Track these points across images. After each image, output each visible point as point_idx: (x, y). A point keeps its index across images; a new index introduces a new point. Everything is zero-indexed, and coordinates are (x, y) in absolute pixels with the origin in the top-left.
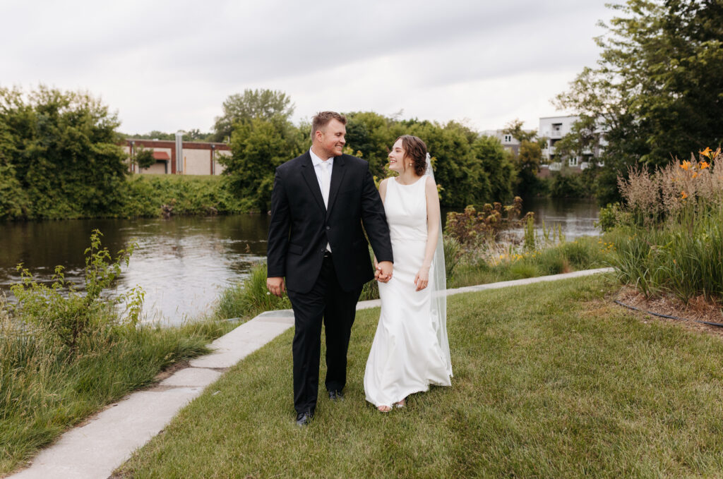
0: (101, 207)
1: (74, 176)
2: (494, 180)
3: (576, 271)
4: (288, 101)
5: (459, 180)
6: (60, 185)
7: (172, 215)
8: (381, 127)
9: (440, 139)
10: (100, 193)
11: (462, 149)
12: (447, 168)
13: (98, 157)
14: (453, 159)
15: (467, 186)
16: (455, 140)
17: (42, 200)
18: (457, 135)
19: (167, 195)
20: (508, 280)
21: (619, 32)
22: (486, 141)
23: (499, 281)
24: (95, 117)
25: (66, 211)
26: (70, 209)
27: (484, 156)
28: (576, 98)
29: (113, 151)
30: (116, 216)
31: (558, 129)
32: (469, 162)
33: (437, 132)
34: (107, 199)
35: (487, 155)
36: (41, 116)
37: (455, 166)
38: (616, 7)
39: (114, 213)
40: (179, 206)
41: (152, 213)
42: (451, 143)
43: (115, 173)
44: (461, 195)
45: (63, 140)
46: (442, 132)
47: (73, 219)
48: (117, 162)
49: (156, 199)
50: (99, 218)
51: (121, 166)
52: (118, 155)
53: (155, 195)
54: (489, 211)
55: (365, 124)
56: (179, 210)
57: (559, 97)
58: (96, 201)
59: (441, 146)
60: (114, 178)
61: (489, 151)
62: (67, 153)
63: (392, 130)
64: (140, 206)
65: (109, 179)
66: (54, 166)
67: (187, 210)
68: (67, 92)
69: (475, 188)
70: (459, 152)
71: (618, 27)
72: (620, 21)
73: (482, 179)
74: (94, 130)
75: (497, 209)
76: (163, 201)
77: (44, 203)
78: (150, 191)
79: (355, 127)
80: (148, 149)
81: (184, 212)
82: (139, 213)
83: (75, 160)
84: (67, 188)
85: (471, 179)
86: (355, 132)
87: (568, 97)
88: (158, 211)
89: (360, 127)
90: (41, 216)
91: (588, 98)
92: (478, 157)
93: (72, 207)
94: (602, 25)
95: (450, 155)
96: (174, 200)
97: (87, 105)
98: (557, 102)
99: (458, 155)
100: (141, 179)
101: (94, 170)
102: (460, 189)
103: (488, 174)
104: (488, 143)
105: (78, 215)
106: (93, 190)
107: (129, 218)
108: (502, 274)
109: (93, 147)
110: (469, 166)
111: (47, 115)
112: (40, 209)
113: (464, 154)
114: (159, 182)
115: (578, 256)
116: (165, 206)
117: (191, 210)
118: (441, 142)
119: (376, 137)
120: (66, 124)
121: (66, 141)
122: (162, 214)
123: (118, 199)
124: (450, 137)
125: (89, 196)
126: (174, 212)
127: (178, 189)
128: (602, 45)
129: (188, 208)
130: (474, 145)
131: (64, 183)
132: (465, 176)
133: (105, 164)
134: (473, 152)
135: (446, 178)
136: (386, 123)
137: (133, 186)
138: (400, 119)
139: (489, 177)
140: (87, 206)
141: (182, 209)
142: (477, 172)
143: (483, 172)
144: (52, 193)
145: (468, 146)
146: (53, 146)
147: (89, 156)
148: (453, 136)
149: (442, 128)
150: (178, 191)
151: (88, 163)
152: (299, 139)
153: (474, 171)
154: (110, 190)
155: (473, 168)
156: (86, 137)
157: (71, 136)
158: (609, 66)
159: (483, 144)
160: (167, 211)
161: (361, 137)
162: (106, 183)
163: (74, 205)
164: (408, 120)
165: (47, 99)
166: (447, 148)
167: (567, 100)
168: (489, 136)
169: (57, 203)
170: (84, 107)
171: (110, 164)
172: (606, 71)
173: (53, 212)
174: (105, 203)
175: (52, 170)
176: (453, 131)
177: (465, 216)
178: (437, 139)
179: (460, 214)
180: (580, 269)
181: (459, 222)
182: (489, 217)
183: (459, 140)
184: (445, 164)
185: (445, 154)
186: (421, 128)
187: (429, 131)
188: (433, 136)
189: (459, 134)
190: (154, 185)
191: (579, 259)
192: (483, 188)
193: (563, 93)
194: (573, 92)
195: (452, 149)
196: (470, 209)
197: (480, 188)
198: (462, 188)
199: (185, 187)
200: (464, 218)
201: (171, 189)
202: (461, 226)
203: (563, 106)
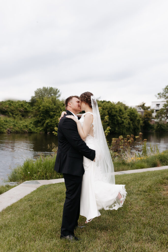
2: (134, 124)
3: (162, 166)
4: (59, 92)
5: (121, 124)
7: (11, 132)
9: (114, 108)
11: (122, 112)
12: (116, 119)
14: (119, 116)
15: (123, 126)
16: (120, 108)
18: (120, 107)
19: (9, 125)
20: (134, 169)
22: (131, 110)
23: (130, 170)
27: (130, 115)
28: (165, 94)
31: (158, 106)
32: (125, 117)
33: (113, 105)
35: (131, 115)
37: (119, 118)
40: (14, 129)
41: (3, 131)
42: (118, 110)
44: (121, 130)
46: (115, 105)
49: (5, 126)
53: (5, 125)
54: (129, 138)
56: (14, 131)
57: (159, 94)
59: (114, 111)
61: (132, 113)
67: (17, 131)
69: (127, 127)
70: (121, 113)
73: (129, 124)
75: (132, 137)
76: (8, 127)
78: (3, 123)
81: (15, 131)
85: (125, 123)
87: (162, 94)
88: (5, 131)
92: (128, 115)
95: (117, 114)
96: (12, 127)
98: (158, 96)
99: (121, 114)
102: (121, 127)
103: (131, 122)
104: (132, 110)
108: (132, 167)
110: (125, 119)
113: (123, 114)
114: (7, 120)
115: (164, 159)
116: (8, 129)
117: (18, 131)
118: (114, 109)
122: (7, 132)
124: (118, 108)
126: (11, 131)
127: (14, 123)
129: (17, 130)
130: (127, 111)
132: (123, 122)
134: (126, 113)
138: (100, 100)
139: (132, 123)
141: (15, 130)
142: (127, 121)
143: (130, 121)
145: (125, 111)
148: (119, 107)
150: (14, 124)
152: (61, 106)
153: (126, 120)
155: (126, 119)
159: (130, 111)
160: (9, 131)
164: (103, 100)
166: (116, 111)
167: (162, 95)
168: (133, 108)
176: (119, 105)
177: (119, 140)
178: (113, 108)
179: (117, 139)
180: (164, 165)
181: (116, 142)
182: (129, 141)
183: (121, 109)
184: (115, 117)
185: (116, 114)
186: (107, 104)
187: (110, 105)
188: (112, 107)
189: (121, 107)
190: (5, 121)
191: (164, 161)
192: (130, 127)
193: (160, 93)
194: (164, 92)
195: (118, 112)
196: (121, 137)
197: (128, 127)
198: (122, 127)
199: (16, 122)
200: (118, 140)
201: (11, 123)
202: (117, 144)
203: (160, 98)
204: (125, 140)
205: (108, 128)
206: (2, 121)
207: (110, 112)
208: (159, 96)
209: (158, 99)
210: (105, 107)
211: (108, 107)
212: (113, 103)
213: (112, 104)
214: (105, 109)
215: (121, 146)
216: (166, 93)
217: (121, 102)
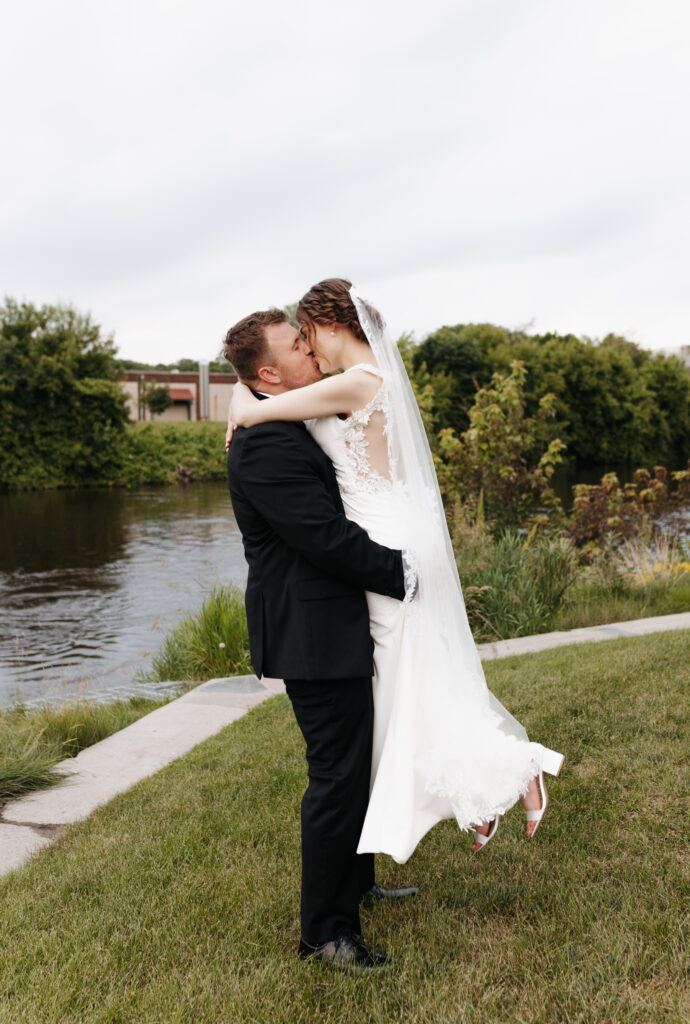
0: (89, 471)
1: (51, 427)
2: (674, 421)
5: (620, 423)
6: (32, 440)
7: (192, 480)
8: (500, 347)
9: (591, 361)
10: (88, 451)
11: (624, 376)
12: (600, 405)
13: (86, 399)
14: (610, 391)
15: (632, 433)
16: (614, 362)
17: (8, 461)
18: (616, 355)
19: (185, 452)
20: (663, 614)
22: (662, 363)
24: (82, 342)
25: (41, 478)
26: (46, 474)
27: (659, 386)
29: (106, 390)
30: (111, 483)
32: (636, 396)
33: (585, 350)
34: (98, 459)
35: (663, 385)
36: (7, 342)
37: (614, 402)
39: (108, 479)
40: (203, 467)
41: (163, 478)
42: (607, 366)
43: (109, 421)
44: (623, 446)
45: (36, 376)
46: (593, 351)
47: (51, 489)
48: (112, 406)
49: (167, 458)
50: (88, 486)
51: (118, 412)
52: (112, 395)
53: (167, 452)
54: (643, 482)
55: (475, 342)
56: (202, 473)
58: (82, 463)
59: (592, 373)
60: (107, 428)
61: (666, 378)
62: (41, 394)
63: (517, 349)
64: (145, 469)
65: (101, 431)
66: (23, 412)
67: (214, 474)
68: (45, 307)
69: (645, 435)
70: (620, 380)
73: (655, 421)
74: (81, 361)
75: (661, 479)
76: (179, 461)
77: (10, 466)
78: (159, 447)
79: (460, 347)
80: (162, 385)
81: (209, 476)
82: (143, 478)
83: (52, 404)
84: (42, 444)
85: (639, 421)
86: (460, 355)
88: (171, 476)
90: (7, 484)
92: (650, 388)
93: (49, 472)
95: (605, 386)
96: (195, 459)
97: (70, 324)
99: (618, 386)
100: (149, 428)
101: (79, 418)
102: (621, 437)
103: (664, 414)
104: (666, 366)
105: (56, 483)
106: (78, 447)
107: (129, 486)
108: (653, 602)
109: (79, 385)
110: (636, 402)
111: (15, 340)
112: (5, 475)
113: (627, 383)
114: (173, 434)
116: (182, 468)
117: (219, 473)
118: (592, 365)
120: (41, 352)
121: (40, 377)
122: (177, 479)
123: (114, 459)
124: (605, 359)
125: (73, 456)
126: (194, 476)
127: (201, 442)
129: (215, 470)
130: (644, 369)
131: (38, 436)
132: (629, 416)
133: (94, 409)
134: (642, 380)
135: (600, 420)
136: (507, 341)
137: (135, 441)
138: (531, 332)
139: (667, 418)
140: (70, 469)
141: (206, 472)
142: (648, 410)
143: (657, 411)
144: (21, 451)
145: (634, 372)
146: (23, 384)
147: (73, 398)
148: (611, 356)
149: (596, 344)
150: (201, 446)
151: (72, 407)
153: (644, 408)
154: (101, 447)
155: (641, 404)
156: (68, 370)
157: (48, 369)
159: (657, 368)
160: (184, 474)
161: (469, 362)
162: (96, 436)
163: (52, 469)
164: (543, 334)
165: (16, 317)
166: (600, 375)
168: (667, 355)
169: (28, 466)
170: (66, 327)
171: (101, 408)
173: (22, 478)
174: (95, 464)
175: (22, 419)
176: (610, 349)
177: (602, 490)
178: (586, 362)
179: (595, 487)
181: (592, 500)
182: (643, 493)
183: (620, 363)
184: (597, 399)
185: (598, 385)
186: (561, 345)
187: (574, 351)
188: (580, 357)
189: (620, 353)
190: (167, 438)
192: (658, 435)
195: (608, 376)
196: (610, 479)
197: (653, 435)
198: (625, 436)
199: (211, 440)
200: (600, 494)
201: (191, 443)
202: (596, 508)
204: (630, 488)
205: (556, 445)
206: (157, 438)
207: (574, 378)
210: (554, 360)
211: (565, 358)
212: (585, 342)
213: (583, 346)
214: (552, 367)
215: (612, 516)
217: (618, 333)
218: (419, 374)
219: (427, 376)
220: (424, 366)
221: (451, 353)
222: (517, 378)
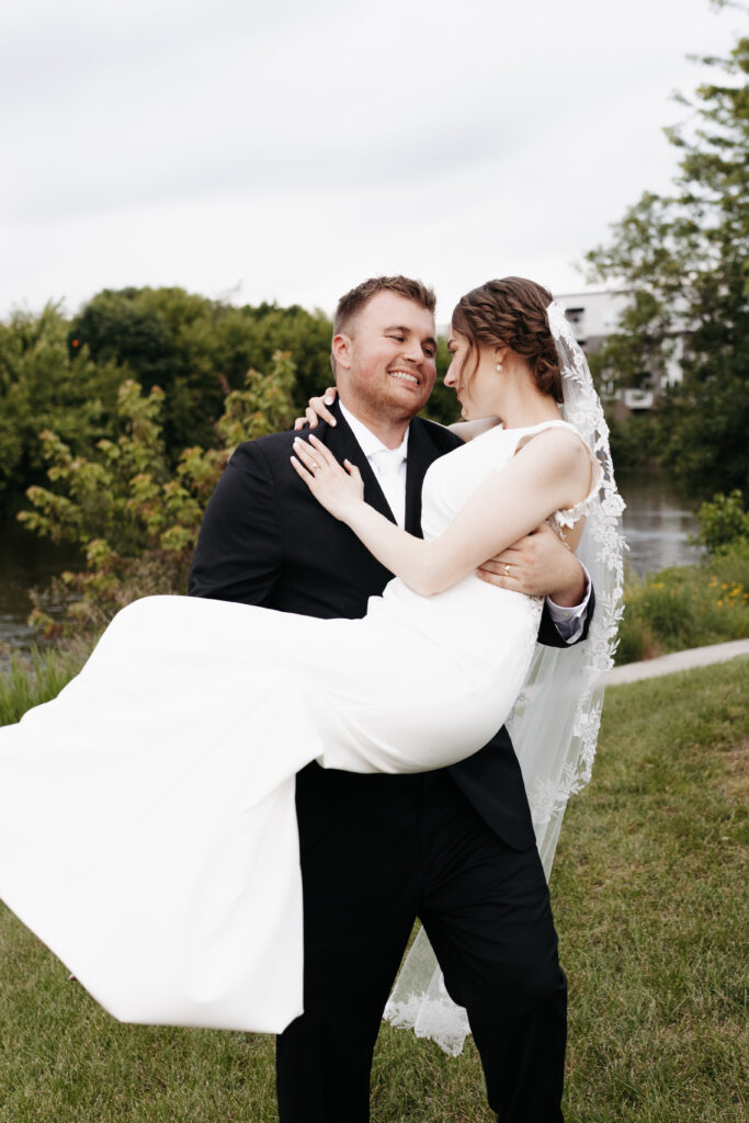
3: (668, 652)
8: (198, 323)
21: (713, 115)
28: (626, 256)
31: (576, 320)
38: (708, 61)
55: (160, 315)
57: (591, 256)
63: (223, 326)
71: (711, 105)
72: (714, 92)
79: (138, 322)
86: (139, 334)
87: (610, 257)
89: (150, 323)
91: (651, 257)
94: (680, 99)
98: (588, 266)
115: (672, 619)
119: (188, 345)
128: (679, 143)
136: (208, 313)
138: (239, 302)
152: (11, 350)
158: (696, 189)
161: (153, 345)
164: (256, 304)
167: (608, 262)
172: (689, 200)
180: (678, 649)
186: (286, 322)
187: (303, 329)
188: (313, 338)
191: (674, 625)
193: (600, 247)
194: (621, 244)
203: (599, 277)
207: (307, 370)
208: (592, 265)
209: (591, 281)
211: (294, 340)
216: (630, 249)
218: (78, 362)
219: (91, 367)
220: (85, 351)
221: (125, 331)
222: (282, 376)
